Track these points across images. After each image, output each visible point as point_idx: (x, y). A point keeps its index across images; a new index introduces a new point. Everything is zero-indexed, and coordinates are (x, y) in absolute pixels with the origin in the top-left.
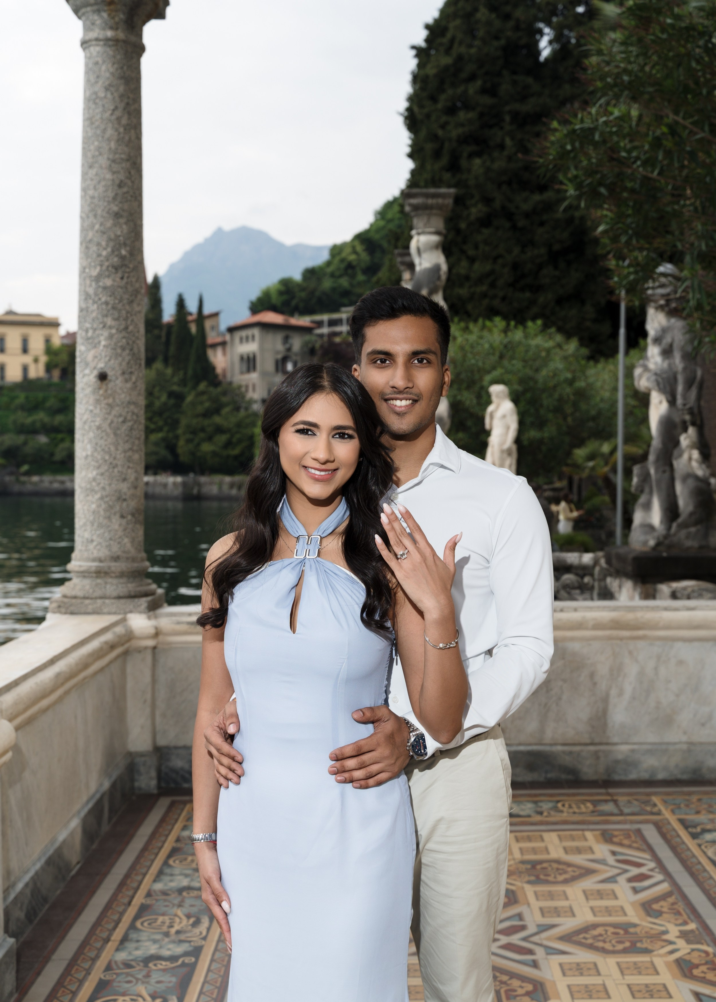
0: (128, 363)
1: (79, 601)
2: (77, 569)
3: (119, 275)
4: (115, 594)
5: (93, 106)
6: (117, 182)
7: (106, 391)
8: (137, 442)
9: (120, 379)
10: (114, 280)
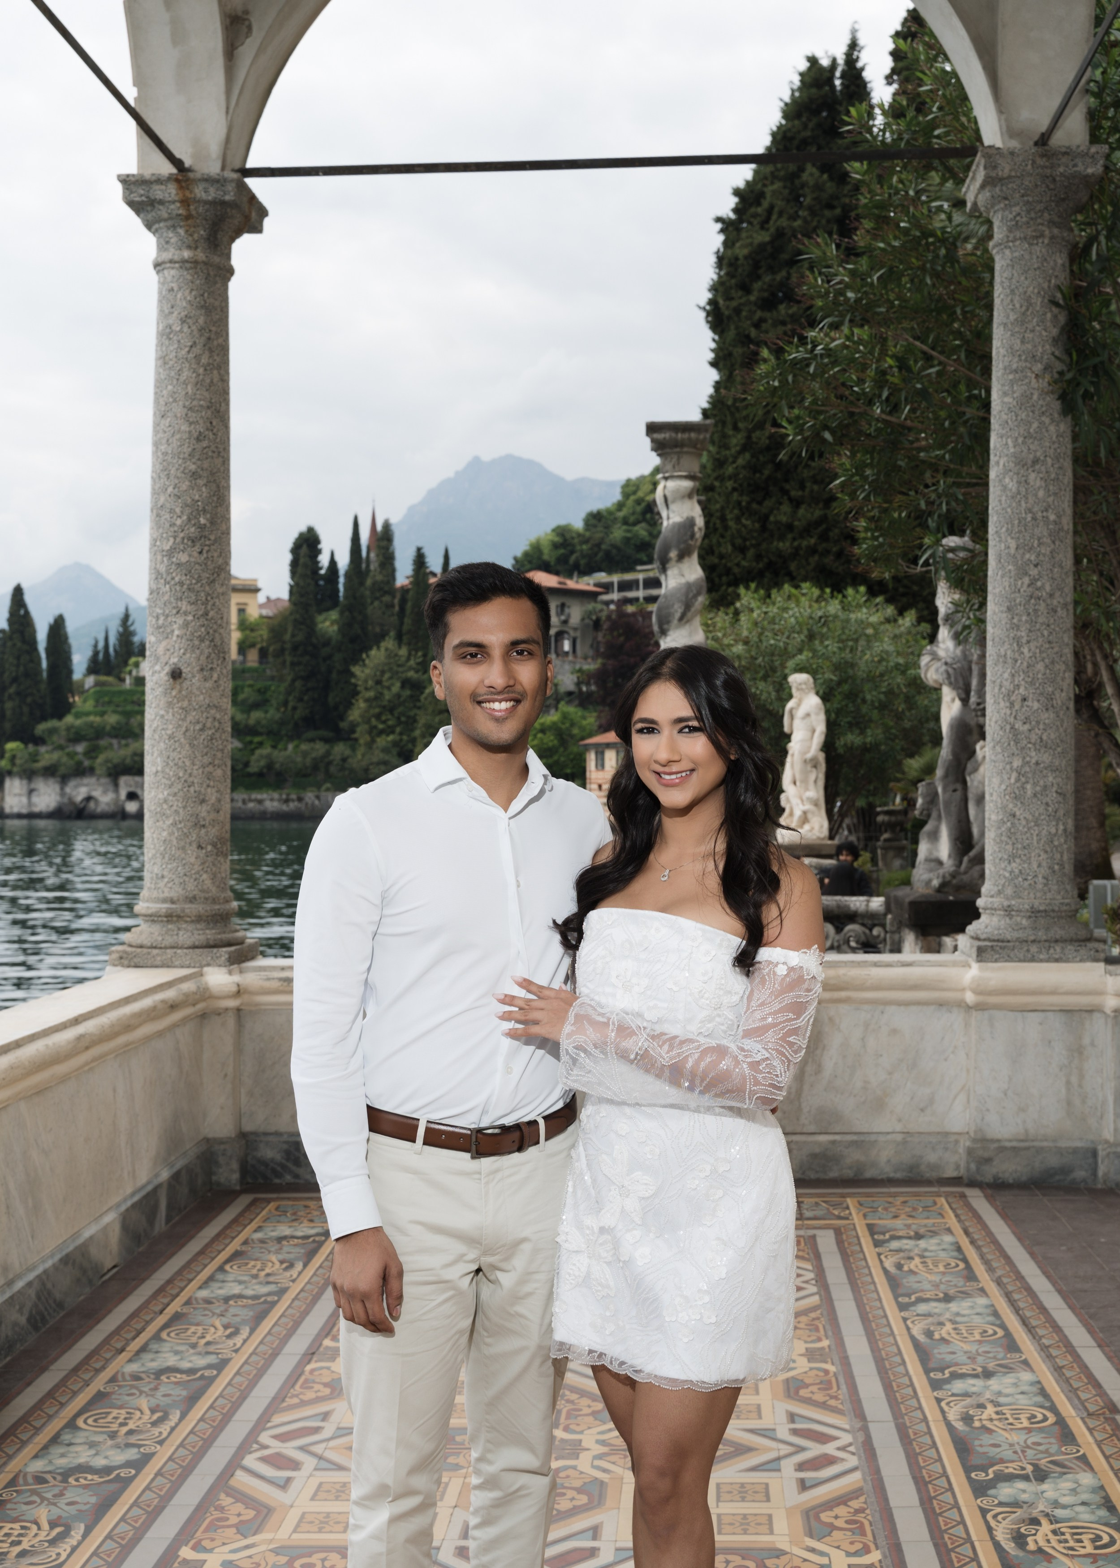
0: (208, 657)
1: (145, 951)
2: (144, 911)
3: (197, 548)
4: (189, 943)
5: (167, 342)
6: (196, 435)
7: (180, 692)
8: (219, 755)
9: (198, 676)
10: (190, 556)
